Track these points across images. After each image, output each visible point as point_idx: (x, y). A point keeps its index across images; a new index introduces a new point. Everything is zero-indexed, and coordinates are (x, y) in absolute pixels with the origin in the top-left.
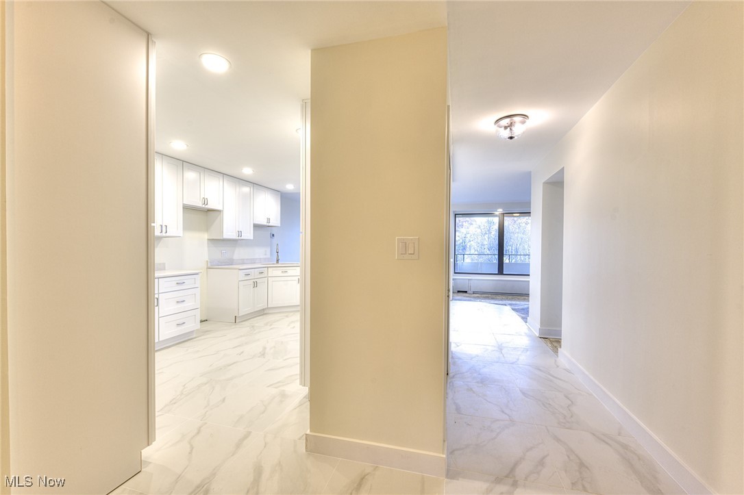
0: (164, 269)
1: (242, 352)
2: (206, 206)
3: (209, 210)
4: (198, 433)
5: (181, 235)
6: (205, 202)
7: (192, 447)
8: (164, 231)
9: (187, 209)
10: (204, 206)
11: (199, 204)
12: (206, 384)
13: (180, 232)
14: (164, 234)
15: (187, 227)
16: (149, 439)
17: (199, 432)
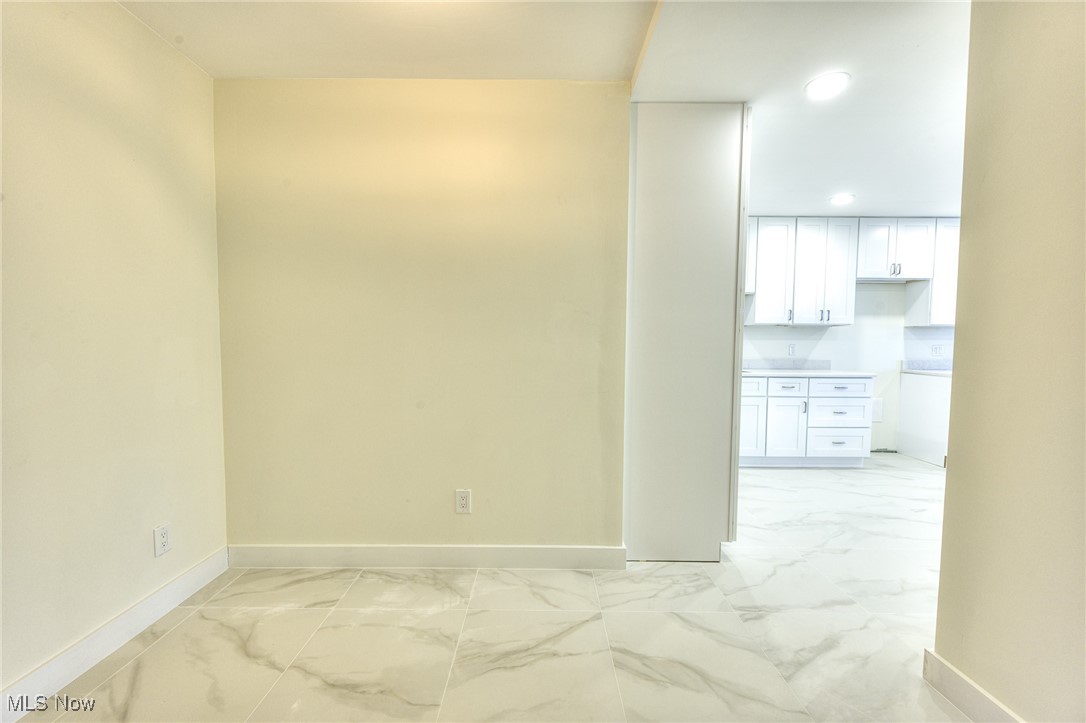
0: (829, 369)
1: (924, 510)
2: (899, 276)
3: (909, 282)
4: (790, 565)
5: (852, 322)
6: (897, 269)
7: (774, 573)
8: (825, 317)
9: (863, 284)
10: (893, 276)
11: (886, 274)
12: (836, 524)
13: (849, 318)
14: (825, 322)
15: (861, 310)
16: (730, 536)
17: (792, 564)
